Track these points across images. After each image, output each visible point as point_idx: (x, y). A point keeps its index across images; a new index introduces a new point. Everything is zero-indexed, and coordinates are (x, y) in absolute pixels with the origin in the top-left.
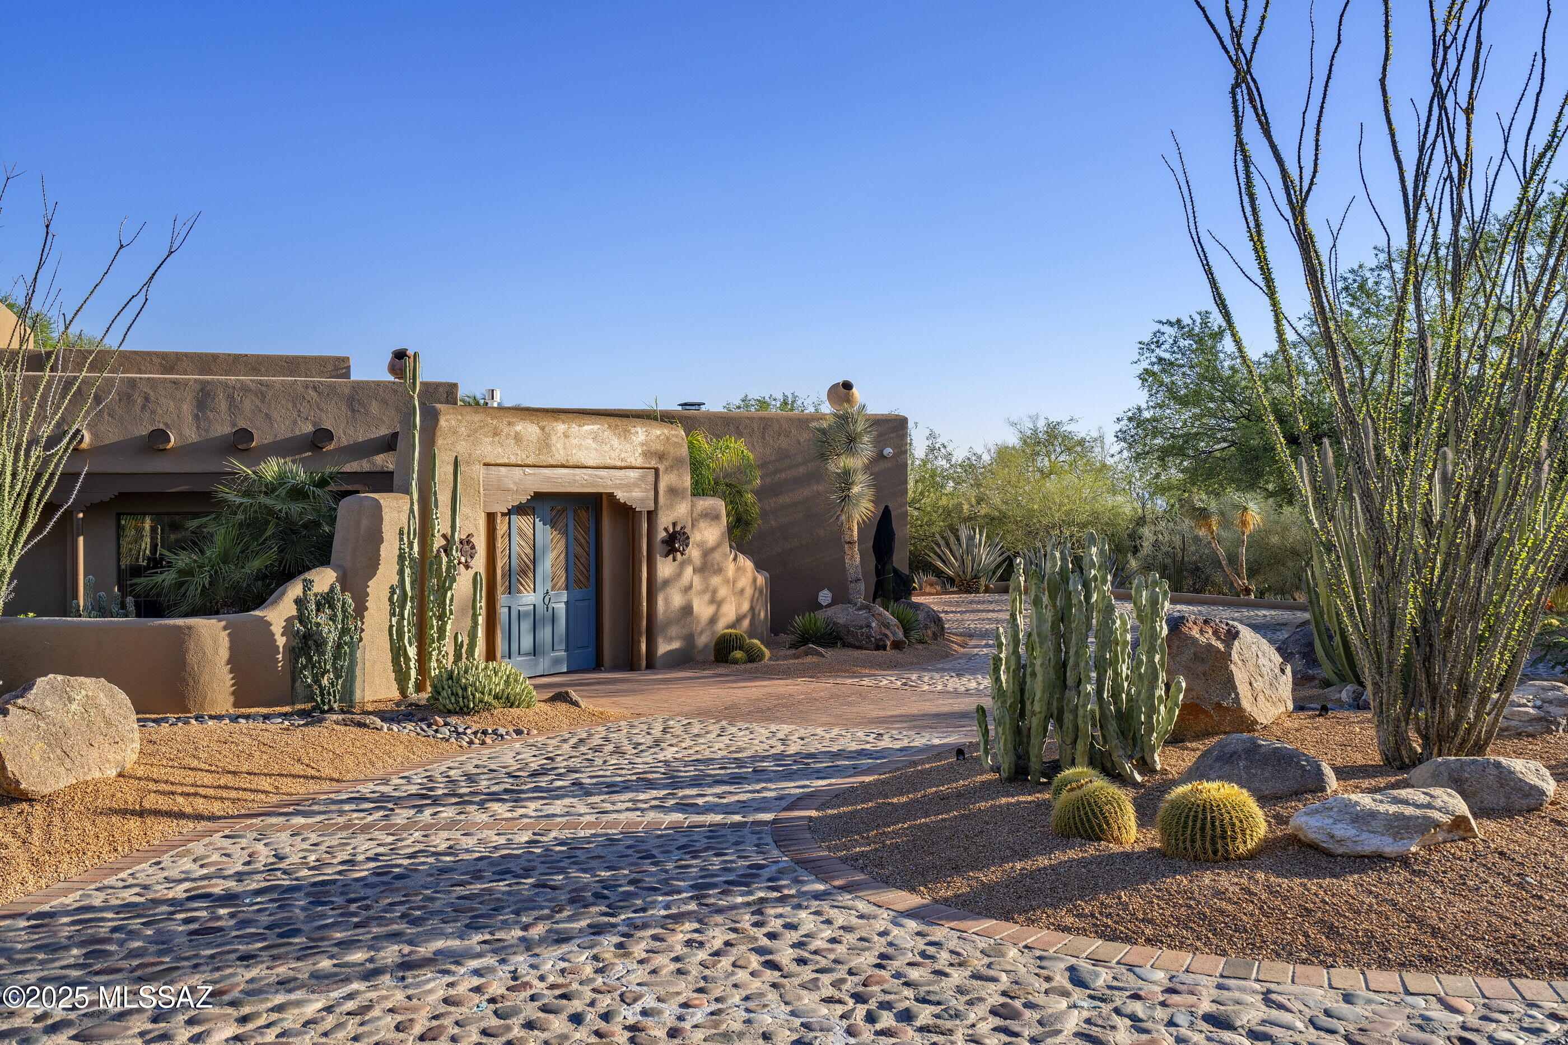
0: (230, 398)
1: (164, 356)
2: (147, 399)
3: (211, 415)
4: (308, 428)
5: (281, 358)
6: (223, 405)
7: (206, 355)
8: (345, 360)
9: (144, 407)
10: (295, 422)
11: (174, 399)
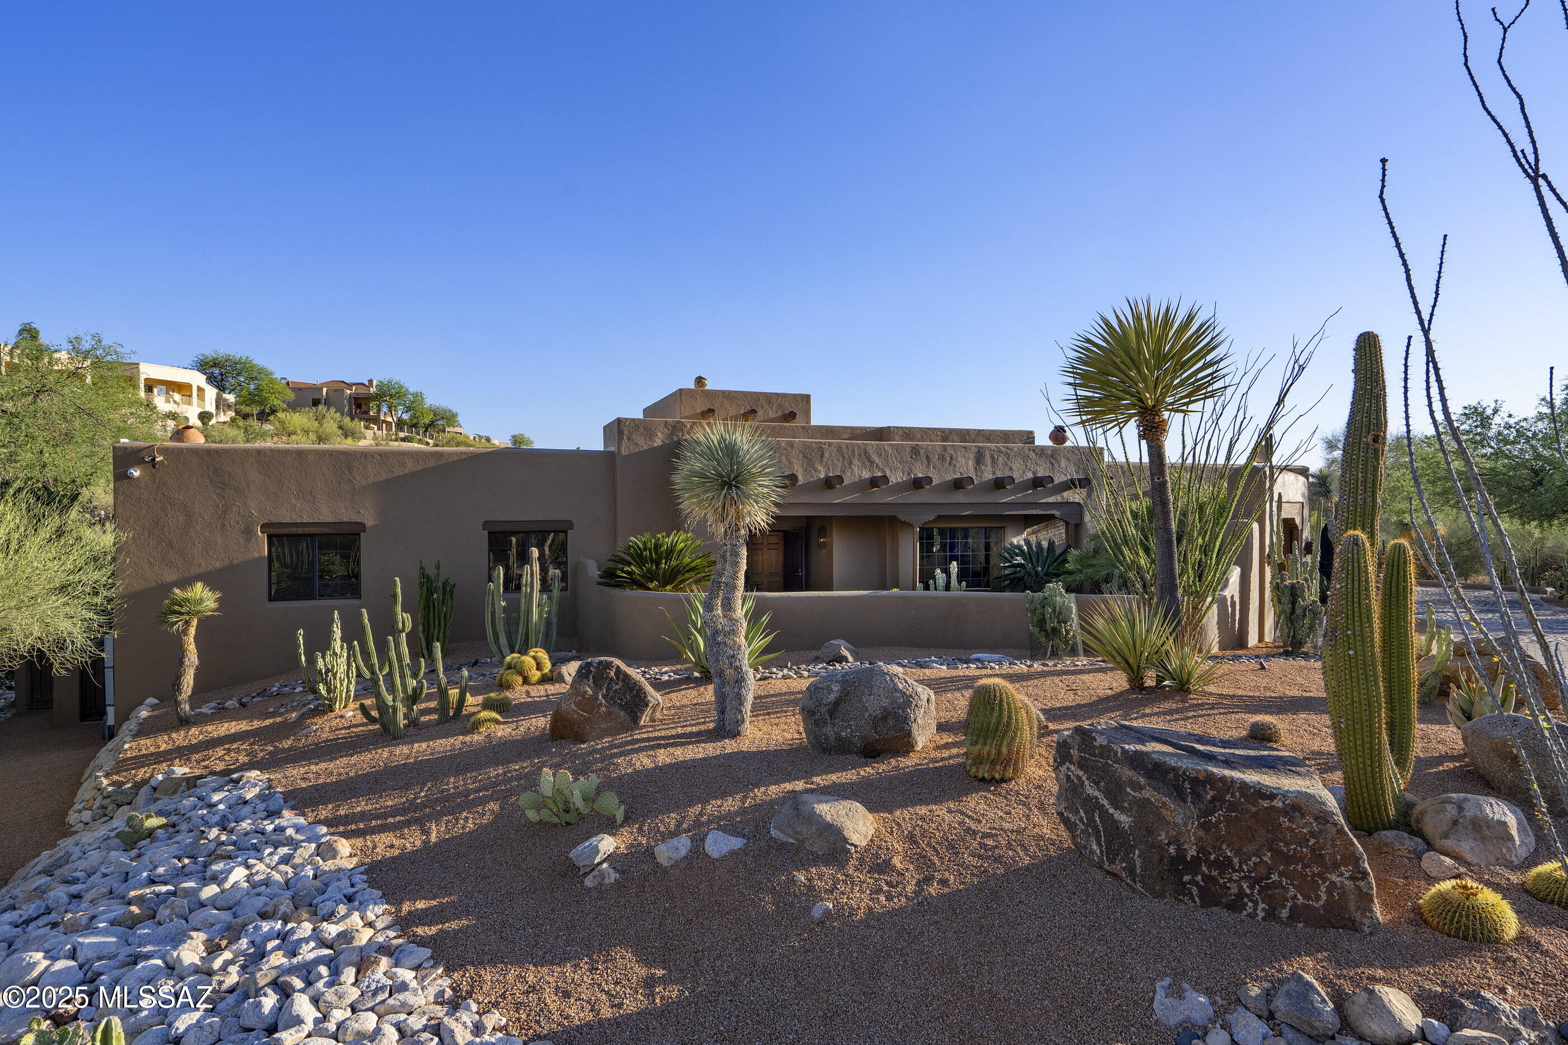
0: (992, 457)
1: (943, 431)
2: (951, 458)
3: (983, 467)
4: (1030, 475)
5: (1001, 432)
6: (989, 461)
7: (964, 430)
8: (1031, 433)
9: (950, 463)
10: (1024, 472)
11: (964, 457)
